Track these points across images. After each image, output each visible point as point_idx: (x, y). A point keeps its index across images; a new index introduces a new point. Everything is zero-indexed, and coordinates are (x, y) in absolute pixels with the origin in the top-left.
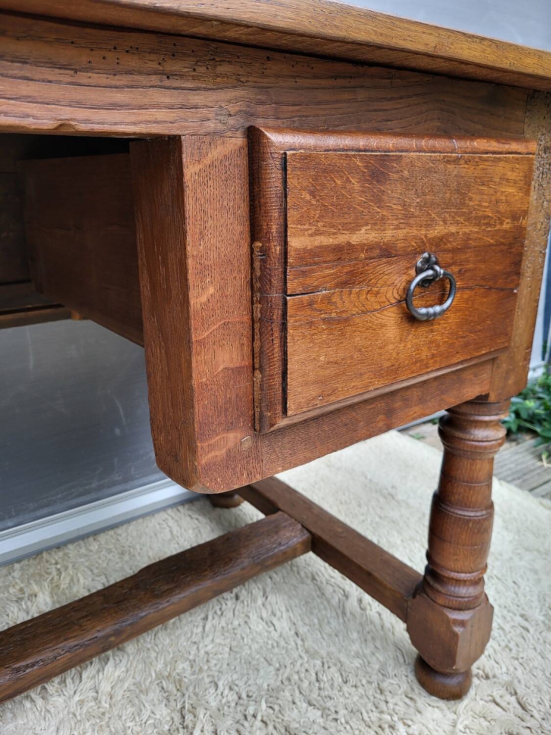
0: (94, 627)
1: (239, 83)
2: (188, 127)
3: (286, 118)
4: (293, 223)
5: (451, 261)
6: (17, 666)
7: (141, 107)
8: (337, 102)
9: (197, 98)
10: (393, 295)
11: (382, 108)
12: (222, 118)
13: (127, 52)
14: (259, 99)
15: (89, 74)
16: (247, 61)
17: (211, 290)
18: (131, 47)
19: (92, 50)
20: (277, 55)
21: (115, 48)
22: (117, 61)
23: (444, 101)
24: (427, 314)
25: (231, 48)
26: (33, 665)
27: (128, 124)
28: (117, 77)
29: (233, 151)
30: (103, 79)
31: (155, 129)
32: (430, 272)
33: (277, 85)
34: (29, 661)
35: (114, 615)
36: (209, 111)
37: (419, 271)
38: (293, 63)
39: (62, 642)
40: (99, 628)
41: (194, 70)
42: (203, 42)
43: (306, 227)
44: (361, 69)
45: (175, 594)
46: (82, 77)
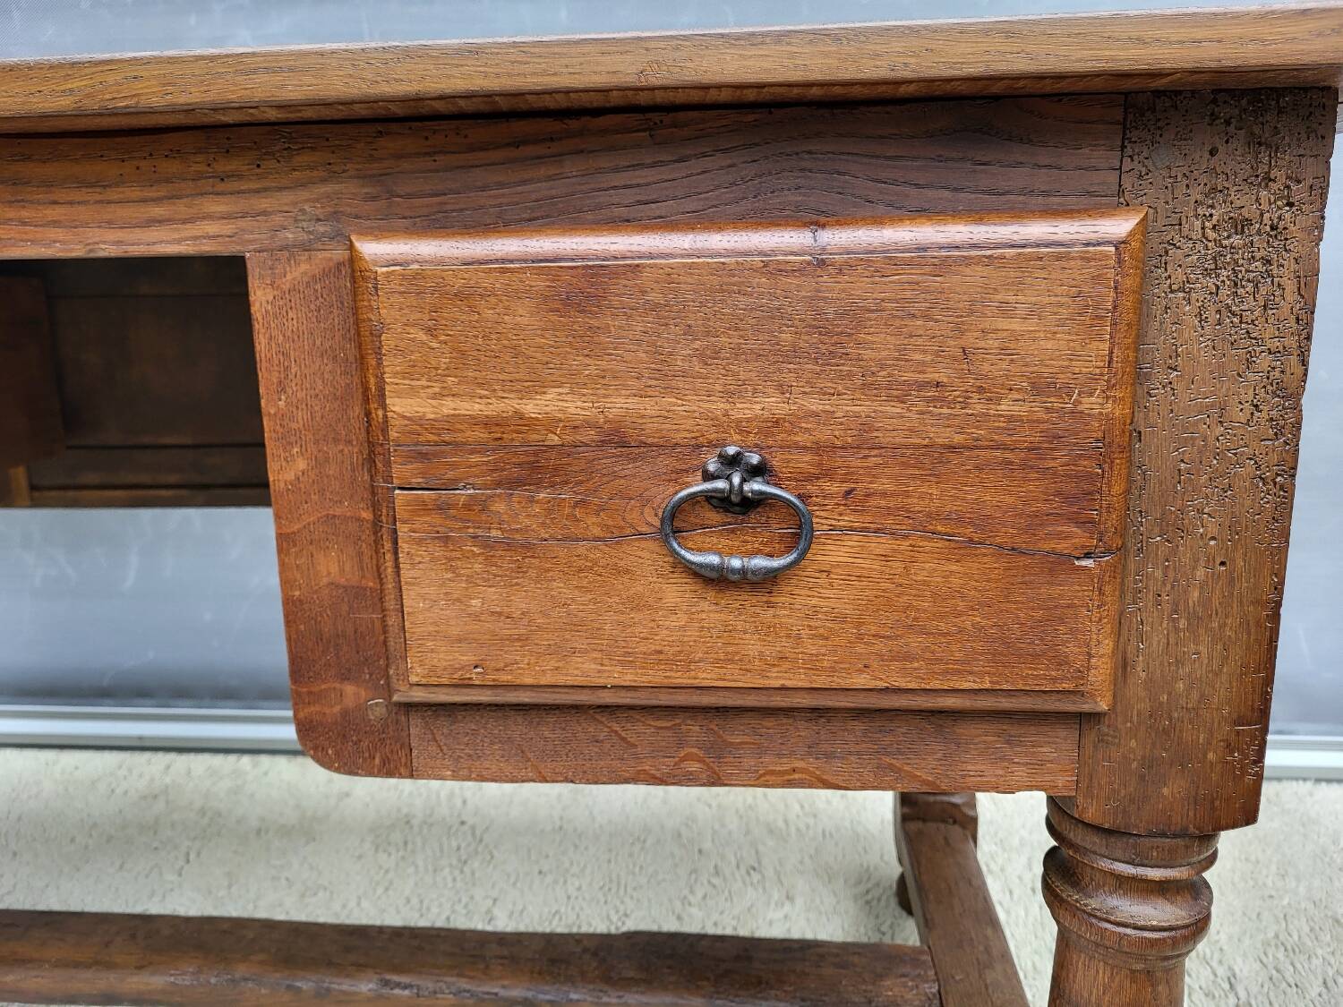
0: (502, 978)
2: (255, 240)
3: (419, 217)
4: (395, 374)
5: (811, 472)
6: (388, 977)
7: (184, 222)
8: (524, 182)
9: (263, 203)
10: (640, 518)
11: (634, 182)
12: (305, 224)
13: (166, 156)
14: (367, 193)
15: (120, 190)
16: (344, 143)
17: (301, 464)
18: (171, 151)
19: (123, 161)
20: (394, 127)
21: (151, 155)
22: (153, 169)
23: (810, 152)
24: (744, 570)
25: (315, 129)
26: (406, 987)
27: (168, 242)
28: (154, 188)
29: (326, 270)
30: (136, 193)
31: (208, 248)
32: (722, 485)
33: (397, 170)
34: (404, 979)
35: (535, 975)
36: (283, 217)
37: (705, 476)
38: (425, 134)
39: (452, 976)
40: (506, 983)
41: (258, 166)
42: (268, 128)
43: (424, 382)
44: (574, 124)
45: (637, 992)
46: (113, 194)
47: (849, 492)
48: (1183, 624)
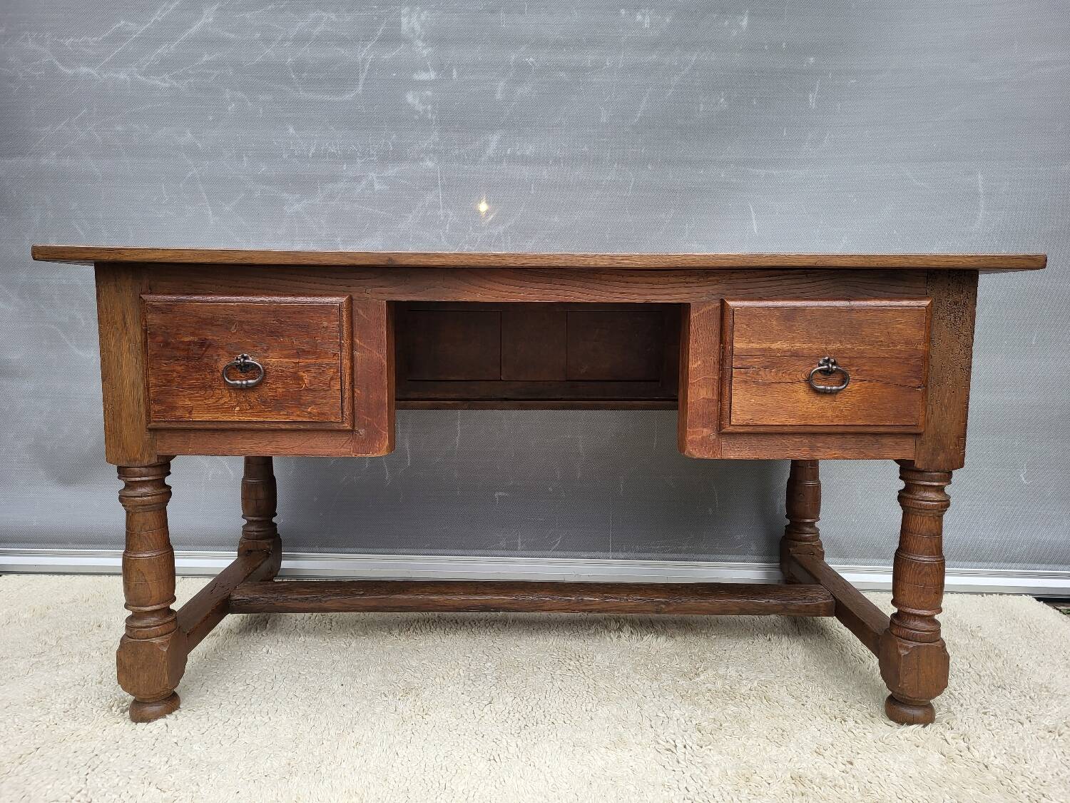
1: (718, 282)
2: (694, 300)
4: (737, 336)
5: (848, 364)
9: (698, 290)
10: (802, 377)
12: (710, 296)
16: (722, 274)
17: (700, 363)
19: (660, 278)
23: (848, 281)
24: (831, 390)
28: (667, 285)
29: (713, 308)
31: (680, 301)
32: (826, 367)
36: (704, 293)
37: (820, 365)
43: (744, 339)
47: (858, 370)
48: (943, 409)
